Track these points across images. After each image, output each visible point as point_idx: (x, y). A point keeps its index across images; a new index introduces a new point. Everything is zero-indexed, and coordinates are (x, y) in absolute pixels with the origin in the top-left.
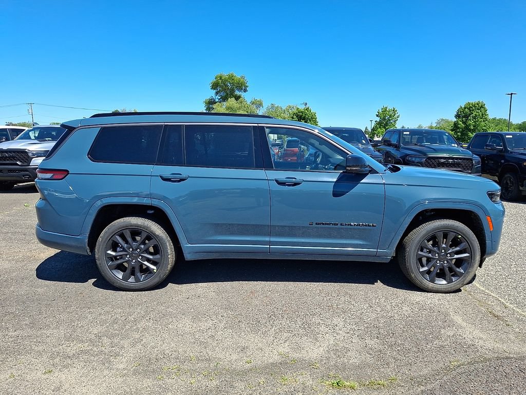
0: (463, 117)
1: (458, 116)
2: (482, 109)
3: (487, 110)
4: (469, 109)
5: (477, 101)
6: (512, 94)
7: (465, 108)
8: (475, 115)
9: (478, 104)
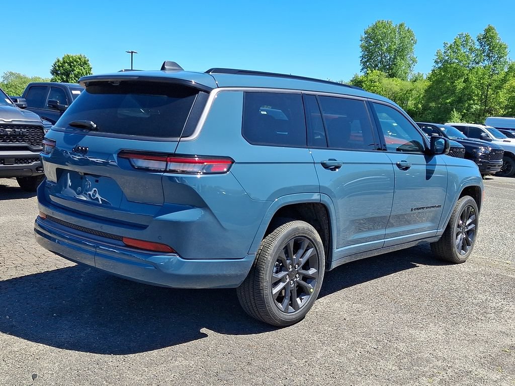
0: (62, 74)
1: (54, 72)
2: (86, 66)
3: (91, 68)
4: (69, 64)
5: (78, 55)
6: (132, 52)
7: (64, 62)
8: (78, 72)
9: (80, 59)
